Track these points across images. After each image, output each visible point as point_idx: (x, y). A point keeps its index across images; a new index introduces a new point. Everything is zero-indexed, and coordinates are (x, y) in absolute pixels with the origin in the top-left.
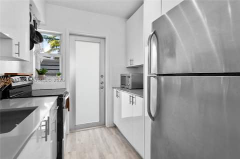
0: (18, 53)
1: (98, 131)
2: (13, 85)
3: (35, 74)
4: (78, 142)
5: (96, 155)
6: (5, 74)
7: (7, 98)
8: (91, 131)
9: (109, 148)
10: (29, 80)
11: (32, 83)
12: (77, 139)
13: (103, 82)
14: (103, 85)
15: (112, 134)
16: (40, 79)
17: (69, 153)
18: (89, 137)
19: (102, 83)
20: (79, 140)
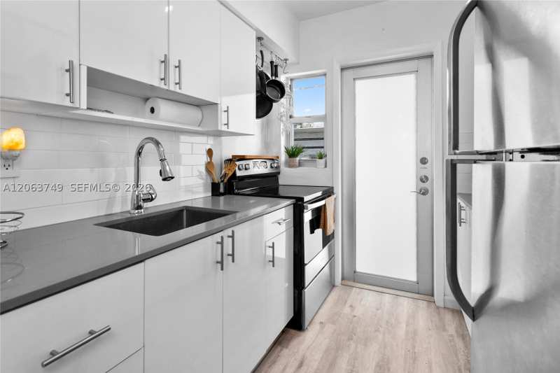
0: (227, 124)
1: (406, 304)
2: (239, 174)
3: (283, 157)
4: (347, 310)
5: (371, 357)
6: (233, 156)
7: (231, 194)
8: (387, 298)
9: (415, 359)
10: (272, 167)
11: (279, 173)
12: (349, 303)
13: (427, 178)
14: (427, 185)
15: (444, 330)
16: (290, 165)
17: (321, 323)
18: (378, 310)
19: (424, 179)
20: (351, 306)
